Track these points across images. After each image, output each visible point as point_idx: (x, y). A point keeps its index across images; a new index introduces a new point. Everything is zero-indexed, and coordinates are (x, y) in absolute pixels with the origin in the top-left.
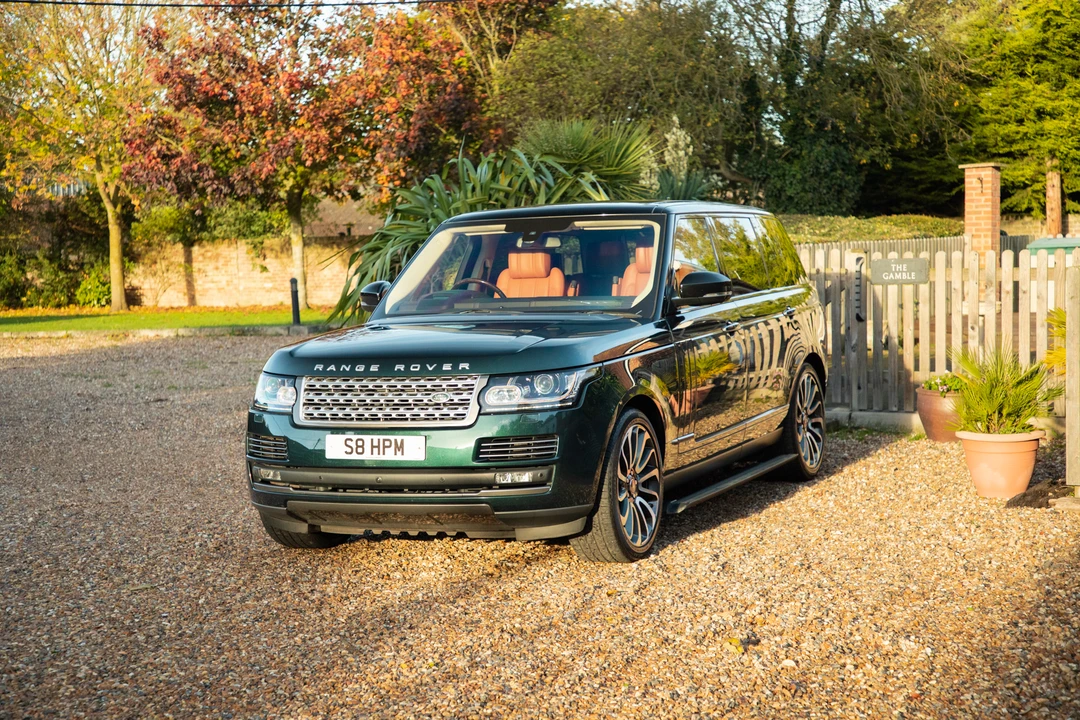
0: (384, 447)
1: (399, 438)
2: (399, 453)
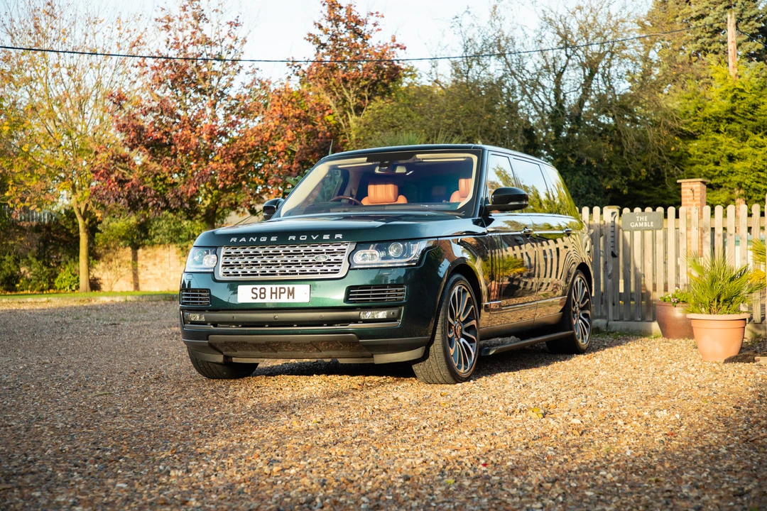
0: (280, 293)
1: (291, 286)
2: (291, 297)
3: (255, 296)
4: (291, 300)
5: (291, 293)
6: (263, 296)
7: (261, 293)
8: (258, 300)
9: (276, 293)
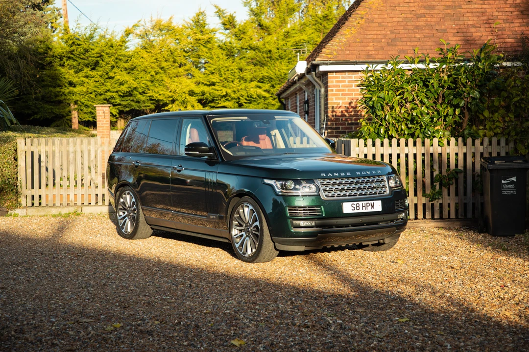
0: (367, 206)
1: (372, 202)
2: (373, 208)
3: (354, 209)
4: (373, 210)
5: (373, 206)
6: (358, 208)
7: (357, 207)
8: (356, 211)
9: (365, 206)
